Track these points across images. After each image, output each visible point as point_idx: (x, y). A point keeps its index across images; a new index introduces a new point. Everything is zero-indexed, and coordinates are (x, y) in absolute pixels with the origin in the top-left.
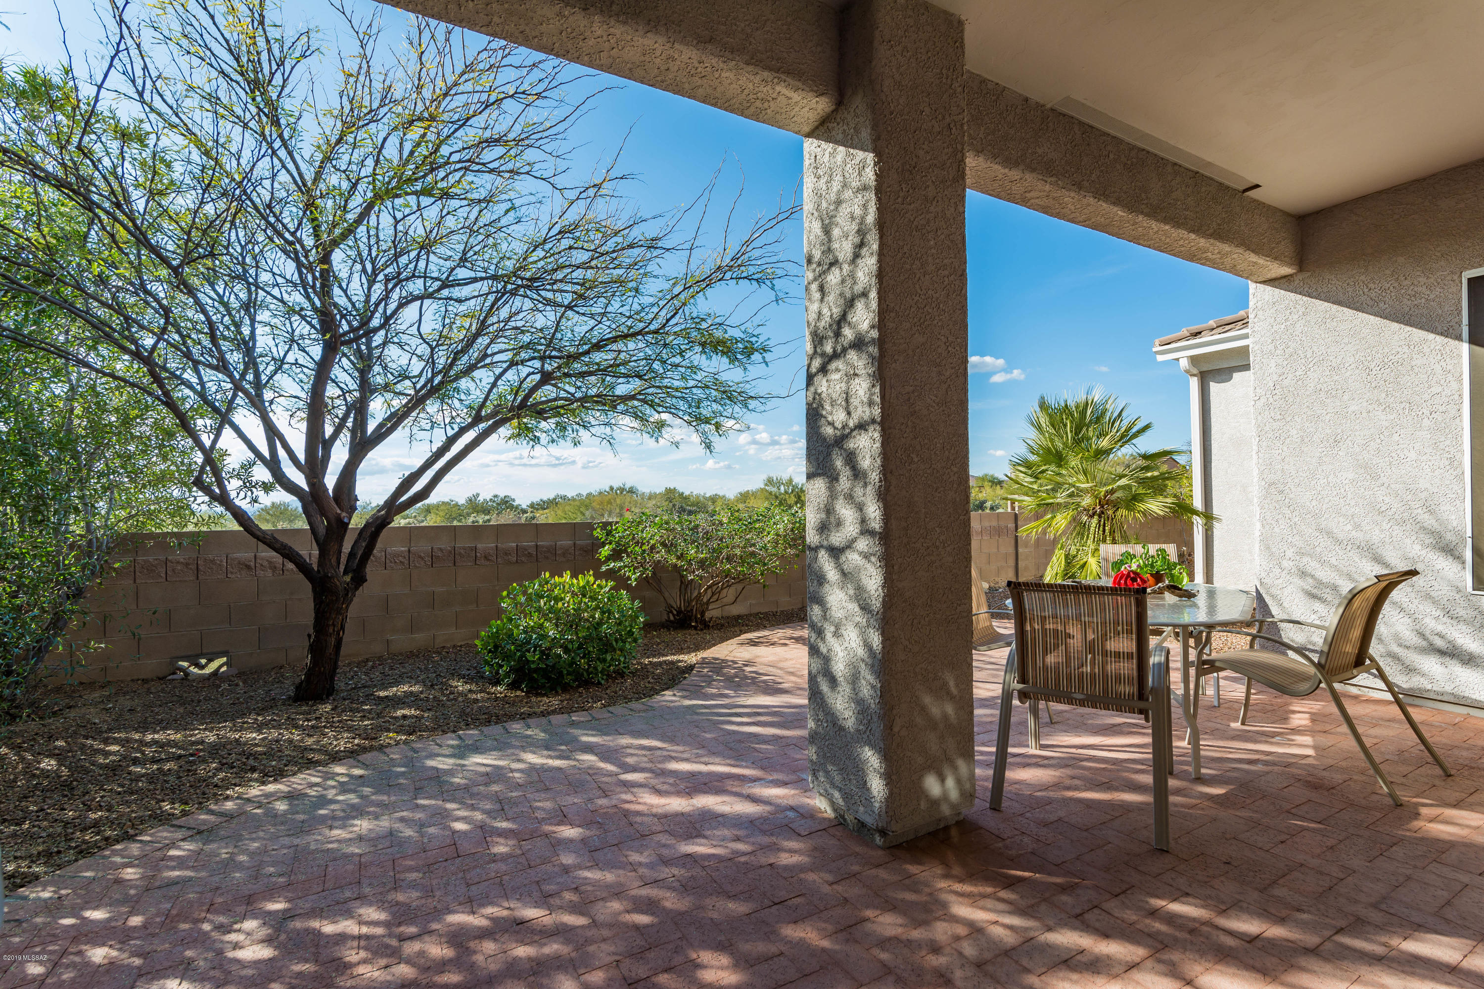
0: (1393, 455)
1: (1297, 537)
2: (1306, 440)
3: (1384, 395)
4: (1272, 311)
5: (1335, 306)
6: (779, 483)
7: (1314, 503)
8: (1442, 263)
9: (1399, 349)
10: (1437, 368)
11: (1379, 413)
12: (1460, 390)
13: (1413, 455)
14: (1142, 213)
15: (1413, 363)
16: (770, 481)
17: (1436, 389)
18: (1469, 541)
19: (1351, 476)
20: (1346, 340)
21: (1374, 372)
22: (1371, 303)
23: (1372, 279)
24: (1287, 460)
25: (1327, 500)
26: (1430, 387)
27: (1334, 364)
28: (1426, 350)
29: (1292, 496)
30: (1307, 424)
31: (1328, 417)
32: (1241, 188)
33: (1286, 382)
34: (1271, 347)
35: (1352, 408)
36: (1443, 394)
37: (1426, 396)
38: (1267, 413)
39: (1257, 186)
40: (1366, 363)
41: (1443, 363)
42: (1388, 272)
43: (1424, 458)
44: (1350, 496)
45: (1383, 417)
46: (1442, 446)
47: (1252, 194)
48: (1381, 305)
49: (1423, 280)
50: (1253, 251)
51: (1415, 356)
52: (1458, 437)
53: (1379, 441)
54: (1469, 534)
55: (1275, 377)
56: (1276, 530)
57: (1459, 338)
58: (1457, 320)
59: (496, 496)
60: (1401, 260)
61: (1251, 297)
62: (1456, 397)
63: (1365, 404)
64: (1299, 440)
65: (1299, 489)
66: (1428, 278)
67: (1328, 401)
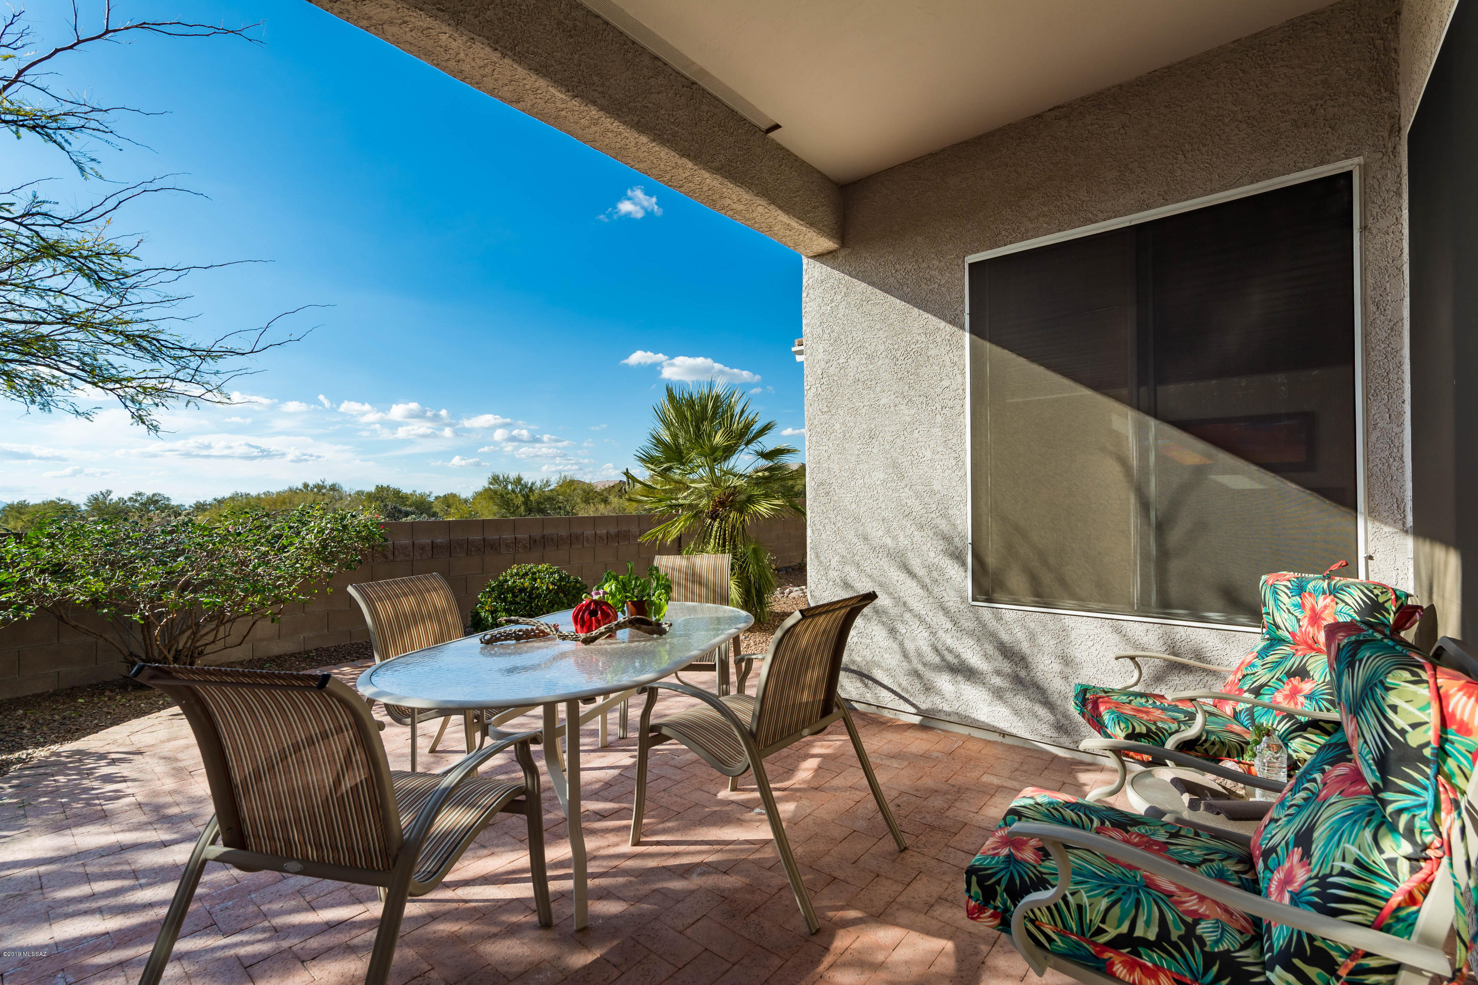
0: (914, 453)
1: (840, 545)
2: (847, 436)
3: (907, 387)
4: (821, 290)
5: (870, 288)
6: (506, 481)
7: (854, 506)
8: (950, 246)
9: (919, 338)
10: (947, 359)
11: (903, 407)
12: (963, 384)
13: (928, 454)
14: (594, 103)
15: (929, 354)
16: (495, 479)
17: (946, 383)
18: (970, 546)
19: (882, 476)
20: (878, 326)
21: (900, 362)
22: (897, 285)
23: (898, 259)
24: (832, 457)
25: (863, 504)
26: (941, 380)
27: (869, 352)
28: (939, 340)
29: (836, 498)
30: (848, 418)
31: (864, 411)
32: (764, 127)
33: (832, 370)
34: (819, 330)
35: (884, 401)
36: (952, 387)
37: (939, 390)
38: (816, 405)
39: (777, 126)
40: (893, 352)
41: (951, 355)
42: (910, 253)
43: (937, 457)
44: (881, 499)
45: (906, 412)
46: (950, 445)
47: (773, 135)
48: (905, 288)
49: (935, 262)
50: (780, 208)
51: (931, 346)
52: (962, 435)
53: (903, 438)
54: (970, 541)
55: (823, 363)
56: (824, 536)
57: (962, 327)
58: (961, 308)
59: (140, 494)
60: (920, 239)
61: (804, 273)
62: (960, 391)
63: (893, 397)
64: (841, 436)
65: (842, 491)
66: (940, 261)
67: (865, 392)
